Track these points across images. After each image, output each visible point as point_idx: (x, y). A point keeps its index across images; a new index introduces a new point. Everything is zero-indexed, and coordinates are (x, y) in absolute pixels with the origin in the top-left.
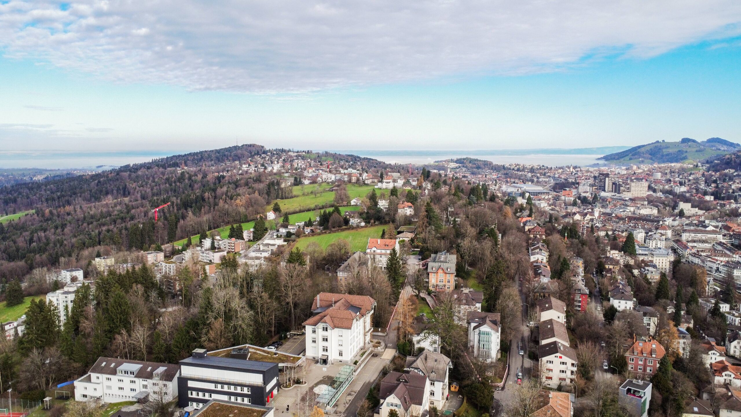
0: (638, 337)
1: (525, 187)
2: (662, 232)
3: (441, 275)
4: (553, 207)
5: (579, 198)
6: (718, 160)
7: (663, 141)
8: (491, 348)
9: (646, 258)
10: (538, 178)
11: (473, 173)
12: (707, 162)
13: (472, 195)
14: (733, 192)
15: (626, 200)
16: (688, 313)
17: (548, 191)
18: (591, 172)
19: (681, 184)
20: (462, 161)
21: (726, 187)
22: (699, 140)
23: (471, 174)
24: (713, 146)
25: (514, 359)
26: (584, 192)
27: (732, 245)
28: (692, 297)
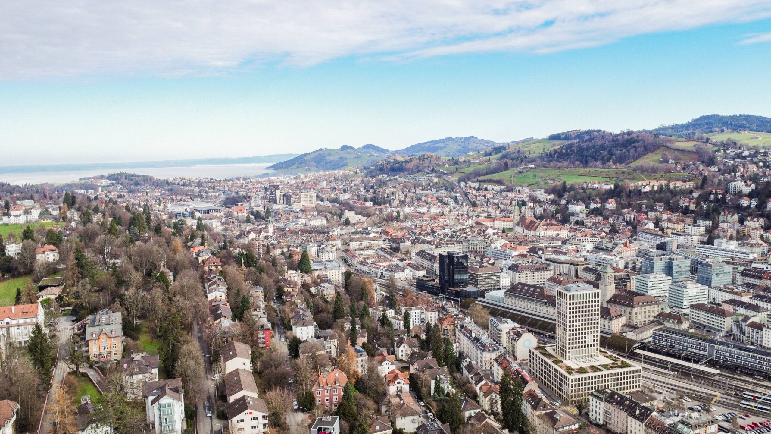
0: (322, 368)
1: (194, 205)
2: (333, 243)
3: (104, 340)
4: (226, 225)
5: (252, 213)
6: (373, 165)
7: (326, 148)
8: (175, 421)
9: (320, 273)
10: (207, 192)
11: (131, 191)
12: (365, 168)
13: (132, 227)
14: (388, 197)
15: (297, 212)
16: (362, 327)
17: (219, 208)
18: (262, 183)
19: (345, 191)
20: (116, 176)
21: (382, 192)
22: (356, 147)
23: (128, 192)
24: (368, 152)
25: (201, 424)
26: (256, 206)
27: (391, 249)
28: (364, 310)
